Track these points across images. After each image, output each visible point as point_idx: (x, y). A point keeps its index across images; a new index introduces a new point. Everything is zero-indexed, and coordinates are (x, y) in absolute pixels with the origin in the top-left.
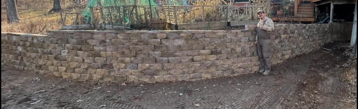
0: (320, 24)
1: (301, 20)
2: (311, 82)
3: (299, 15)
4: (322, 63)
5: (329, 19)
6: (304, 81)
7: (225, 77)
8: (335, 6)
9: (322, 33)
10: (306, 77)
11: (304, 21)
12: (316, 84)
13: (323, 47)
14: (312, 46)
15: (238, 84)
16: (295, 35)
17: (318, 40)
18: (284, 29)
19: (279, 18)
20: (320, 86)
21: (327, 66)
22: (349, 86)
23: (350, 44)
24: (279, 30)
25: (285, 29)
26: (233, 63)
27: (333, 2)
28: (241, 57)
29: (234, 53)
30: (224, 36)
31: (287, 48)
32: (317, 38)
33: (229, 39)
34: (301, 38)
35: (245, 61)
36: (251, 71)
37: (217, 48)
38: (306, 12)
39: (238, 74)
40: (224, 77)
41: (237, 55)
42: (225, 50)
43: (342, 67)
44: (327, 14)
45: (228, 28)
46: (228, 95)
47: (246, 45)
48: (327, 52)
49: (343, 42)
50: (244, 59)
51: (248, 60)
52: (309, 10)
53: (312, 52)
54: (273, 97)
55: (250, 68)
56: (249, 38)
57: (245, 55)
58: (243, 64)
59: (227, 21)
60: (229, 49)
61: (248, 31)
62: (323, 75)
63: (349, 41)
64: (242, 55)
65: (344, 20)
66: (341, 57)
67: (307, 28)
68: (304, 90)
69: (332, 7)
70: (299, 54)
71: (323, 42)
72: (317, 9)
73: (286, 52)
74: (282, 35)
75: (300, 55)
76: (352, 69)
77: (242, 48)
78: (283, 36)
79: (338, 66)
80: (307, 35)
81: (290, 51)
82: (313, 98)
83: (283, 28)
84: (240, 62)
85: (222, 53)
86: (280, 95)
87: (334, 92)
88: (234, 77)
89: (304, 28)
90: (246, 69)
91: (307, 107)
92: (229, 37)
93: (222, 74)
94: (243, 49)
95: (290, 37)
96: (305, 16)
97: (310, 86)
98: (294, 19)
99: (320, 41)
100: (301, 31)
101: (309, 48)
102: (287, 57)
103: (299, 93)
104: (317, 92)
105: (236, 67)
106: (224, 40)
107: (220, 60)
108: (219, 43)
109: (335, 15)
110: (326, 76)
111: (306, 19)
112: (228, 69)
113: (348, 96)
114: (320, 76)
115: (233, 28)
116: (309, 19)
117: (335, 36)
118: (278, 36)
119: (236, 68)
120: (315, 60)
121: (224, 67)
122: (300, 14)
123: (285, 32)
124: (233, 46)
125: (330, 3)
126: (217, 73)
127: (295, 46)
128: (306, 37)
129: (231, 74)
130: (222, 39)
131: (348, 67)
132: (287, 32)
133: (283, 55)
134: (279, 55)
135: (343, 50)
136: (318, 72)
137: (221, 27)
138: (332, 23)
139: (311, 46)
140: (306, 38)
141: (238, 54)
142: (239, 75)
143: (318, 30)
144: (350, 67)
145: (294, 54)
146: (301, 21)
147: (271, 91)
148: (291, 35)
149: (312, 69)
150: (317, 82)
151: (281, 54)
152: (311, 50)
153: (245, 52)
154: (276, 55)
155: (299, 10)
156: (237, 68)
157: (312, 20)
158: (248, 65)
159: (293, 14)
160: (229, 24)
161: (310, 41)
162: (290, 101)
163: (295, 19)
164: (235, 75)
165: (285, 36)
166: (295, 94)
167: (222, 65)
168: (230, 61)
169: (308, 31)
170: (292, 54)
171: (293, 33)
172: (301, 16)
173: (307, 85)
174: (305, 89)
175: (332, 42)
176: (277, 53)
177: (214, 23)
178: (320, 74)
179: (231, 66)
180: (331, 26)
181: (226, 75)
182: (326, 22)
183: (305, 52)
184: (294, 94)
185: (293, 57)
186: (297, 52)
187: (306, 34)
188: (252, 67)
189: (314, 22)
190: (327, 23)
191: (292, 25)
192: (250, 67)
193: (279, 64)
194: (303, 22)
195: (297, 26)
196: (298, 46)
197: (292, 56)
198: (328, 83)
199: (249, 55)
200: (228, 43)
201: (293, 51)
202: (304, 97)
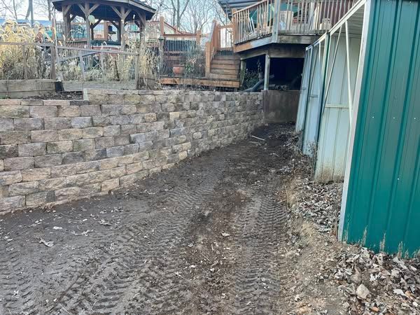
0: (246, 93)
1: (217, 84)
2: (221, 211)
3: (211, 75)
4: (245, 166)
5: (263, 83)
6: (205, 210)
7: (31, 209)
8: (272, 60)
9: (250, 110)
10: (212, 200)
11: (222, 86)
12: (228, 214)
13: (252, 134)
14: (233, 133)
15: (55, 228)
16: (200, 112)
17: (243, 121)
18: (175, 101)
19: (177, 80)
20: (235, 219)
21: (254, 173)
22: (288, 216)
23: (294, 129)
24: (165, 102)
25: (178, 100)
26: (51, 176)
27: (269, 54)
28: (71, 162)
29: (53, 152)
30: (24, 113)
31: (182, 138)
32: (242, 118)
33: (37, 120)
34: (211, 119)
35: (83, 170)
36: (100, 191)
37: (5, 142)
38: (225, 71)
39: (66, 200)
40: (28, 210)
41: (61, 157)
42: (26, 148)
43: (280, 172)
44: (260, 76)
45: (56, 96)
46: (14, 264)
47: (84, 133)
48: (257, 144)
49: (284, 125)
50: (79, 165)
51: (91, 168)
52: (230, 67)
53: (231, 144)
54: (128, 259)
55: (97, 184)
56: (92, 119)
57: (83, 156)
58: (76, 177)
59: (53, 81)
60: (38, 145)
61: (89, 103)
62: (243, 193)
63: (294, 124)
64: (74, 156)
65: (286, 86)
66: (280, 153)
67: (224, 99)
68: (201, 232)
69: (267, 62)
70: (208, 149)
71: (252, 125)
72: (244, 65)
73: (179, 146)
74: (170, 113)
75: (210, 151)
76: (295, 178)
77: (74, 142)
78: (174, 115)
79: (273, 171)
80: (222, 113)
81: (189, 144)
82: (218, 252)
83: (172, 98)
84: (68, 174)
85: (20, 153)
86: (146, 252)
87: (260, 233)
88: (54, 207)
89: (218, 99)
90: (86, 188)
91: (201, 279)
92: (37, 116)
93: (24, 203)
94: (77, 145)
95: (189, 116)
96: (223, 77)
97: (217, 219)
98: (204, 81)
99: (246, 124)
100: (212, 105)
101: (226, 137)
102: (183, 155)
103: (191, 242)
104: (227, 235)
105: (60, 186)
106: (23, 125)
107: (14, 172)
108: (8, 130)
109: (273, 76)
110: (249, 195)
111: (224, 82)
112: (37, 191)
113: (287, 241)
114: (239, 194)
115: (68, 96)
116: (230, 83)
117: (272, 114)
118: (163, 114)
119: (60, 188)
120: (234, 160)
121: (28, 186)
122: (215, 73)
123: (178, 107)
124: (48, 138)
125: (265, 55)
126: (8, 201)
127: (200, 134)
128: (222, 117)
129: (48, 201)
130: (17, 122)
131: (289, 174)
132: (181, 106)
133: (174, 152)
134: (166, 153)
135: (283, 139)
136: (237, 186)
137: (41, 92)
138: (266, 91)
139: (231, 133)
140: (220, 118)
141: (64, 155)
142: (67, 203)
143: (243, 103)
144: (293, 172)
145: (197, 149)
146: (215, 86)
147: (128, 240)
148: (191, 113)
149: (227, 179)
150: (230, 211)
151: (170, 150)
152: (231, 139)
153: (83, 150)
154: (160, 153)
155: (214, 66)
156: (64, 187)
157: (236, 85)
158: (92, 177)
159: (203, 74)
160: (59, 86)
161: (228, 124)
162: (166, 266)
163: (206, 83)
164: (58, 203)
165: (177, 114)
166: (181, 243)
167: (22, 182)
168: (41, 172)
169: (225, 106)
170: (193, 148)
171: (196, 108)
172: (216, 76)
173: (211, 220)
174: (205, 229)
175: (267, 125)
176: (161, 148)
177: (20, 84)
178: (240, 190)
179: (46, 185)
180: (266, 96)
181: (32, 203)
182: (257, 90)
183: (219, 145)
184: (179, 245)
185: (195, 155)
186: (204, 146)
187: (221, 110)
188: (100, 182)
189: (238, 89)
190: (260, 91)
191: (192, 93)
192: (95, 183)
193: (165, 170)
194: (218, 89)
195: (202, 95)
196: (205, 134)
197: (193, 154)
198: (251, 211)
199: (92, 157)
200: (35, 129)
201: (195, 144)
202: (198, 252)
